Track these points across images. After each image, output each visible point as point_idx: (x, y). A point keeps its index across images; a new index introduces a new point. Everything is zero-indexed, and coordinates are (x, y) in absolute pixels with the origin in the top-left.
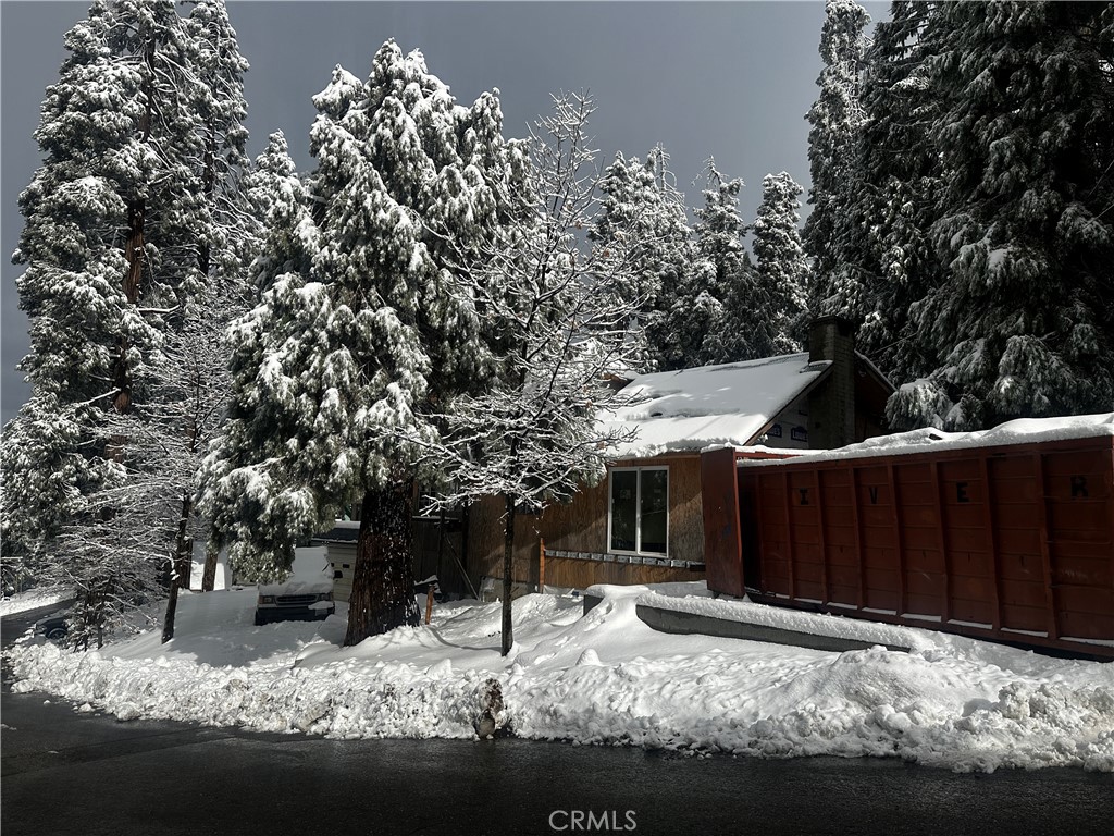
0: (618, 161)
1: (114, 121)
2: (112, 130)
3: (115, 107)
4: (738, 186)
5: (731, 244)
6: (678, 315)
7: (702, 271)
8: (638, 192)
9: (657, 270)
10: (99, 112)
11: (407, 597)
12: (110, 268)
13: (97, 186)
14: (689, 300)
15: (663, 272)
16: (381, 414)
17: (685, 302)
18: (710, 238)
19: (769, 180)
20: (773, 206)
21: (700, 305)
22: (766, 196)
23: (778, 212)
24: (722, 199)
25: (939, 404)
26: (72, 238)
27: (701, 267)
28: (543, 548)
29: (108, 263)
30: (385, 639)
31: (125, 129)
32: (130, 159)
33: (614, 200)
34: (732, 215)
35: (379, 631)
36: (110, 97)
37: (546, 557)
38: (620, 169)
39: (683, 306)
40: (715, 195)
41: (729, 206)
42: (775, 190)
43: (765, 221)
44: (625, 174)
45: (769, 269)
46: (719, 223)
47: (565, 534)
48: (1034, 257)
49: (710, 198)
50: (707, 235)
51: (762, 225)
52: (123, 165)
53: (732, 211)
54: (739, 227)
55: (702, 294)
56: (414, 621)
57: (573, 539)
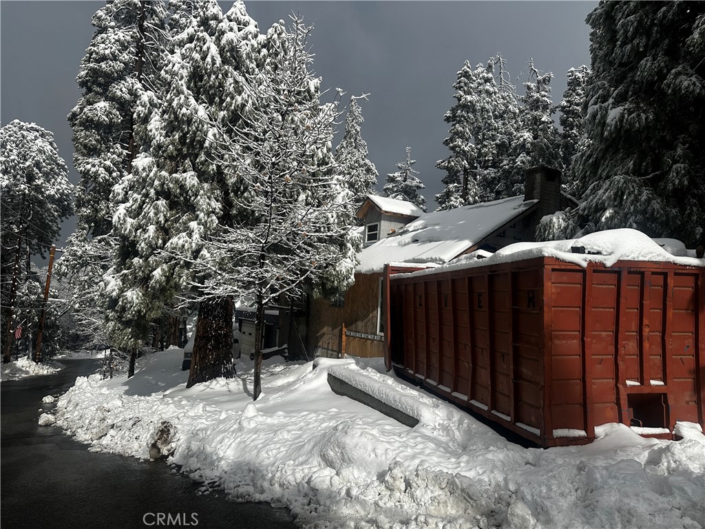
0: (465, 67)
1: (113, 66)
2: (113, 73)
3: (115, 58)
4: (549, 78)
5: (543, 119)
6: (504, 171)
7: (522, 139)
8: (481, 87)
9: (494, 140)
10: (105, 62)
11: (224, 359)
12: (114, 156)
13: (105, 107)
14: (512, 160)
15: (498, 141)
16: (181, 242)
17: (509, 161)
18: (528, 116)
19: (572, 72)
20: (574, 91)
21: (519, 163)
22: (569, 84)
23: (578, 95)
24: (538, 88)
25: (568, 231)
26: (93, 138)
27: (522, 136)
28: (344, 330)
29: (114, 153)
30: (206, 385)
31: (120, 71)
32: (124, 89)
33: (462, 93)
34: (546, 99)
35: (203, 380)
36: (111, 53)
37: (346, 336)
38: (467, 72)
39: (508, 165)
40: (532, 85)
41: (543, 93)
42: (575, 78)
43: (568, 102)
44: (470, 75)
45: (569, 136)
46: (536, 105)
47: (356, 321)
48: (644, 112)
49: (529, 88)
50: (527, 114)
51: (566, 104)
52: (119, 93)
53: (545, 96)
54: (550, 107)
55: (521, 155)
56: (229, 375)
57: (360, 324)
